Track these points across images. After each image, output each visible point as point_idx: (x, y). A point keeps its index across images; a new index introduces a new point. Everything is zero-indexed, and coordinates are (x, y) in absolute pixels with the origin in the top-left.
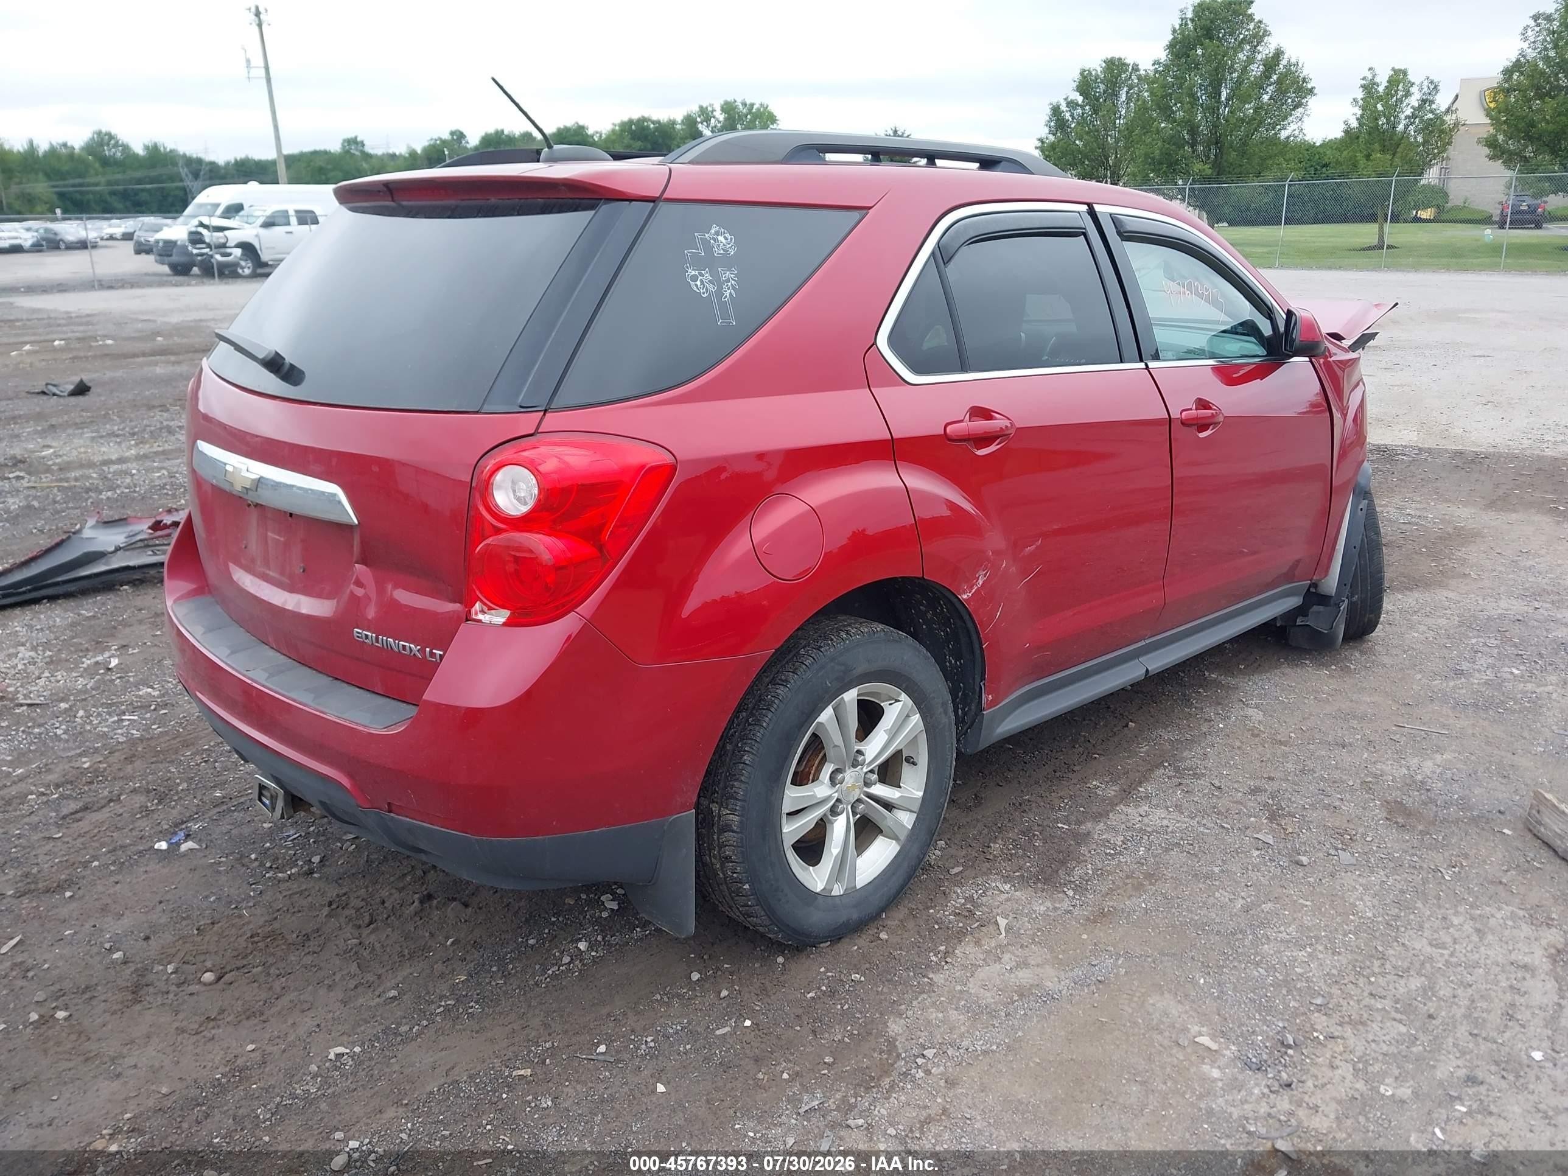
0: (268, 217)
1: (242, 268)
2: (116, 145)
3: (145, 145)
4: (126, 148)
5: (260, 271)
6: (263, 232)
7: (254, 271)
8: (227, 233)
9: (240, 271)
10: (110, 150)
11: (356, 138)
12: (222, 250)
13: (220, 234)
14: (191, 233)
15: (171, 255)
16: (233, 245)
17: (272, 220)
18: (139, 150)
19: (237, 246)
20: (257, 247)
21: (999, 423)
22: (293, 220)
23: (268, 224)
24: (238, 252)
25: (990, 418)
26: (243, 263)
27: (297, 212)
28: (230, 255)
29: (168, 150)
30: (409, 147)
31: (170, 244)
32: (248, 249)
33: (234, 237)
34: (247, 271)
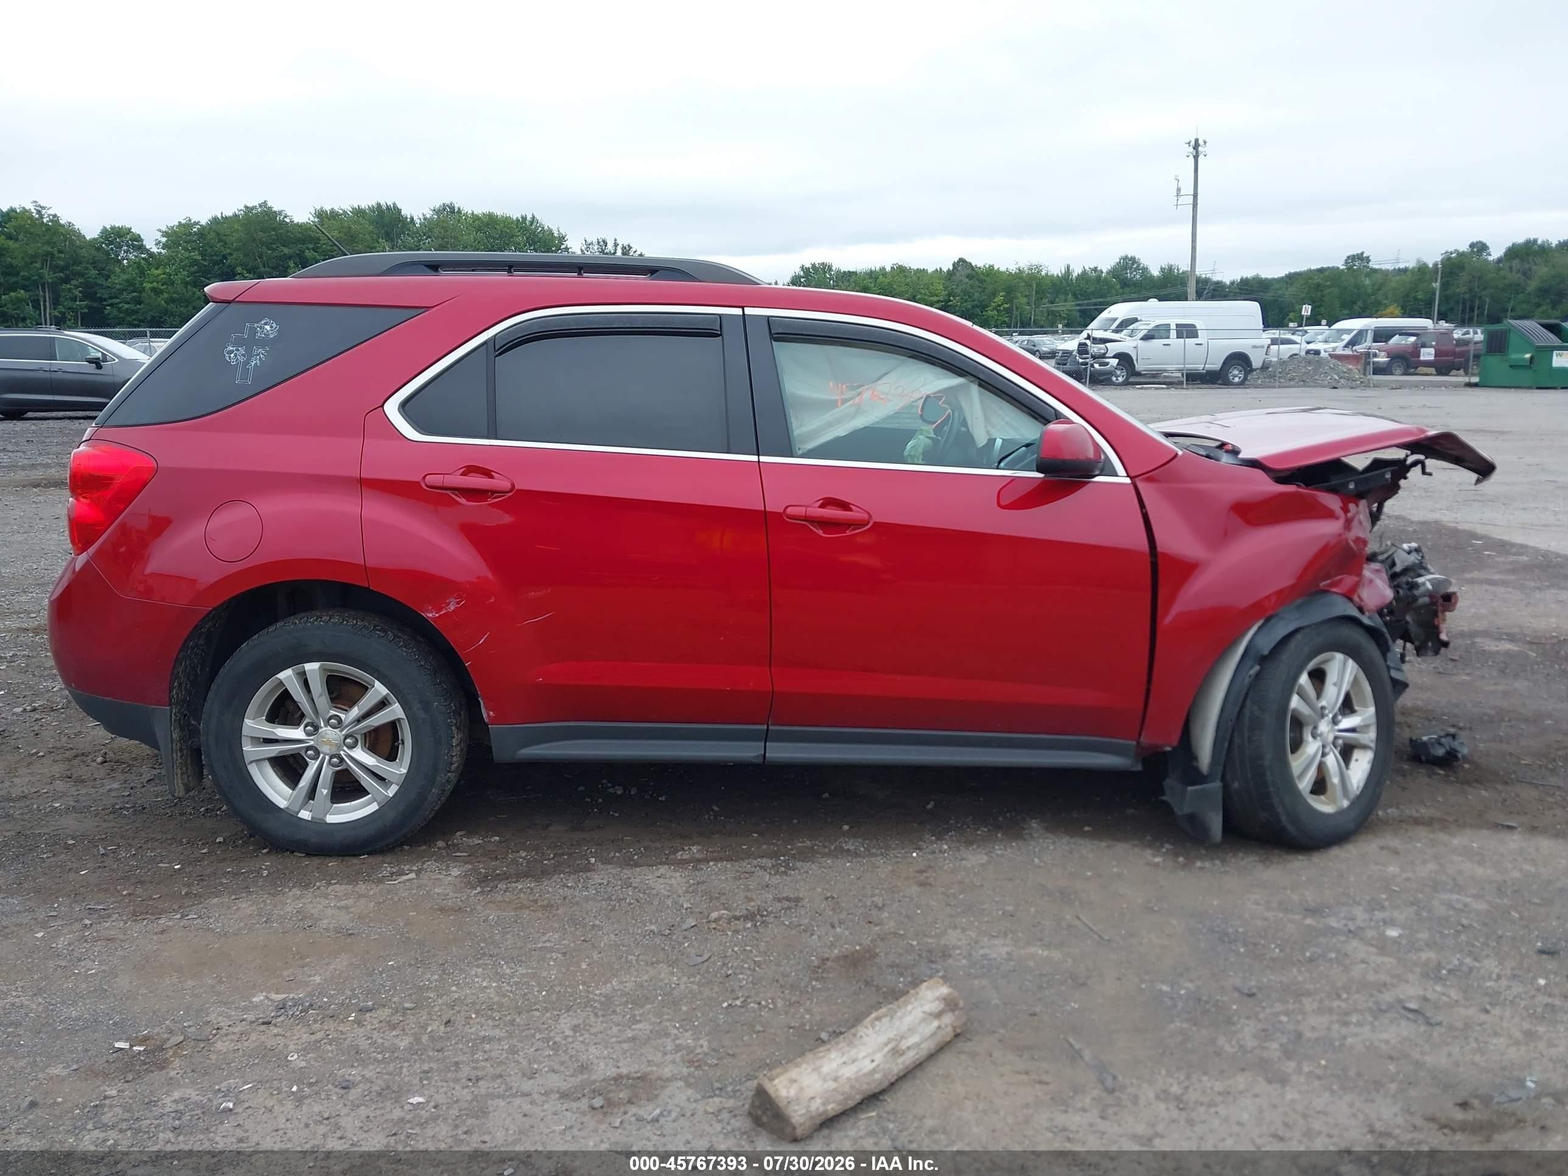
0: (1149, 330)
1: (1117, 377)
2: (1138, 268)
3: (1161, 268)
4: (1145, 269)
5: (1132, 380)
6: (1141, 344)
7: (1127, 379)
8: (1108, 345)
9: (1114, 379)
10: (1131, 273)
11: (1362, 253)
12: (1101, 360)
13: (1102, 346)
14: (1080, 345)
15: (1065, 364)
16: (1111, 355)
17: (1153, 333)
18: (1155, 272)
19: (1114, 357)
20: (1134, 358)
21: (499, 483)
22: (1173, 334)
23: (1147, 338)
24: (1114, 362)
25: (491, 477)
26: (1118, 372)
27: (1177, 325)
28: (1107, 364)
29: (1181, 271)
30: (1418, 261)
31: (1067, 353)
32: (1125, 359)
33: (1113, 348)
34: (1121, 379)
